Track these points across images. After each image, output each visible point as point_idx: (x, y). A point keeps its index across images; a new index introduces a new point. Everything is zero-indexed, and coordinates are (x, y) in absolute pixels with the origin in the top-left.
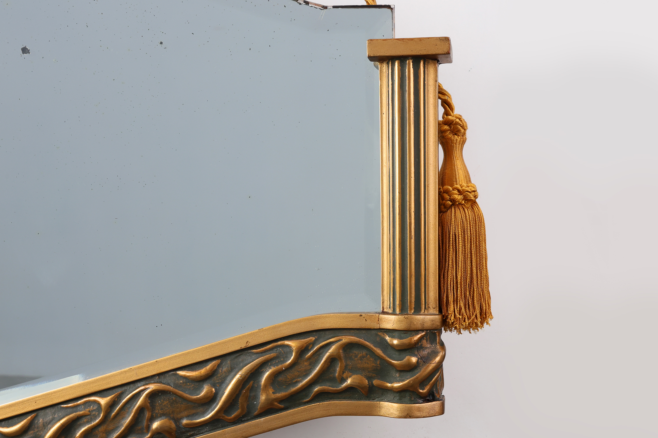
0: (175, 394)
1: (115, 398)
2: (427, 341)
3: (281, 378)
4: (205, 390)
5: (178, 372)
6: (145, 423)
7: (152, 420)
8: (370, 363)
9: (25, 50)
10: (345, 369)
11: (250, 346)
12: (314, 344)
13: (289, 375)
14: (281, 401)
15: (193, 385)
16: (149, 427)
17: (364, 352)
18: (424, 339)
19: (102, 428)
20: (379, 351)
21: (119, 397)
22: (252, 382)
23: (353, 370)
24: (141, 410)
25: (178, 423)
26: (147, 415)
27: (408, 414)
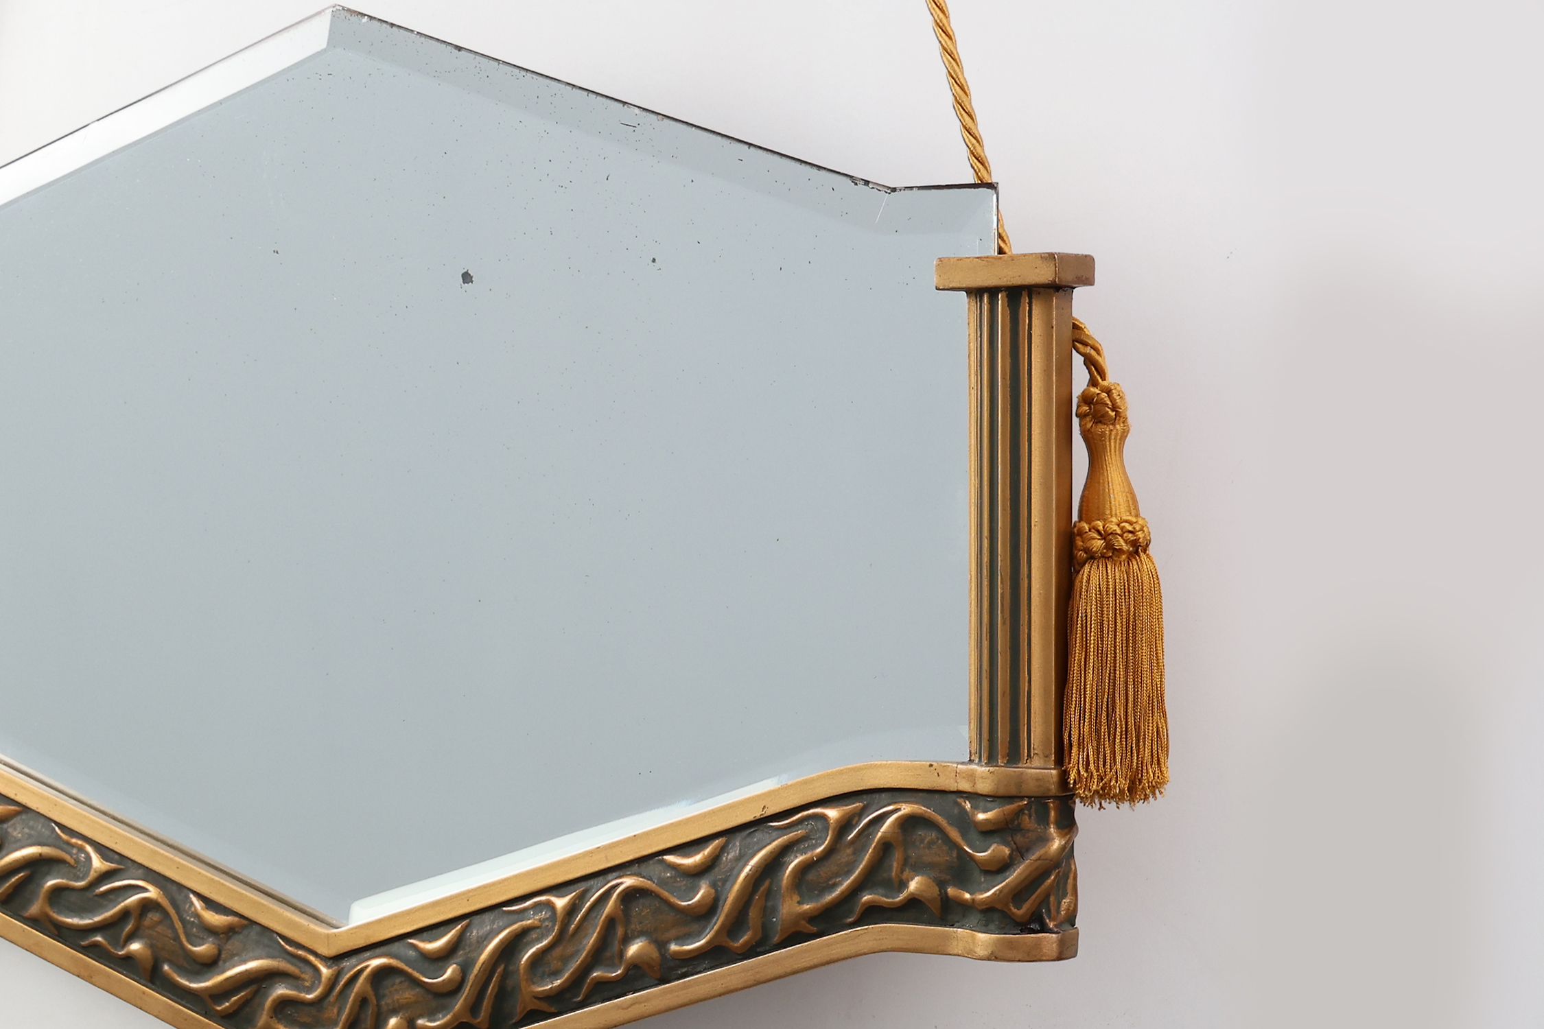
0: (658, 896)
1: (575, 900)
2: (1030, 816)
3: (811, 876)
4: (702, 892)
5: (665, 857)
6: (616, 946)
7: (627, 940)
8: (941, 856)
9: (467, 278)
10: (905, 863)
11: (769, 814)
12: (861, 813)
13: (824, 871)
14: (813, 918)
15: (684, 882)
16: (621, 954)
17: (934, 835)
18: (1024, 813)
19: (557, 952)
20: (954, 834)
21: (582, 897)
22: (767, 883)
23: (918, 868)
24: (611, 922)
25: (663, 950)
26: (620, 931)
27: (992, 953)
